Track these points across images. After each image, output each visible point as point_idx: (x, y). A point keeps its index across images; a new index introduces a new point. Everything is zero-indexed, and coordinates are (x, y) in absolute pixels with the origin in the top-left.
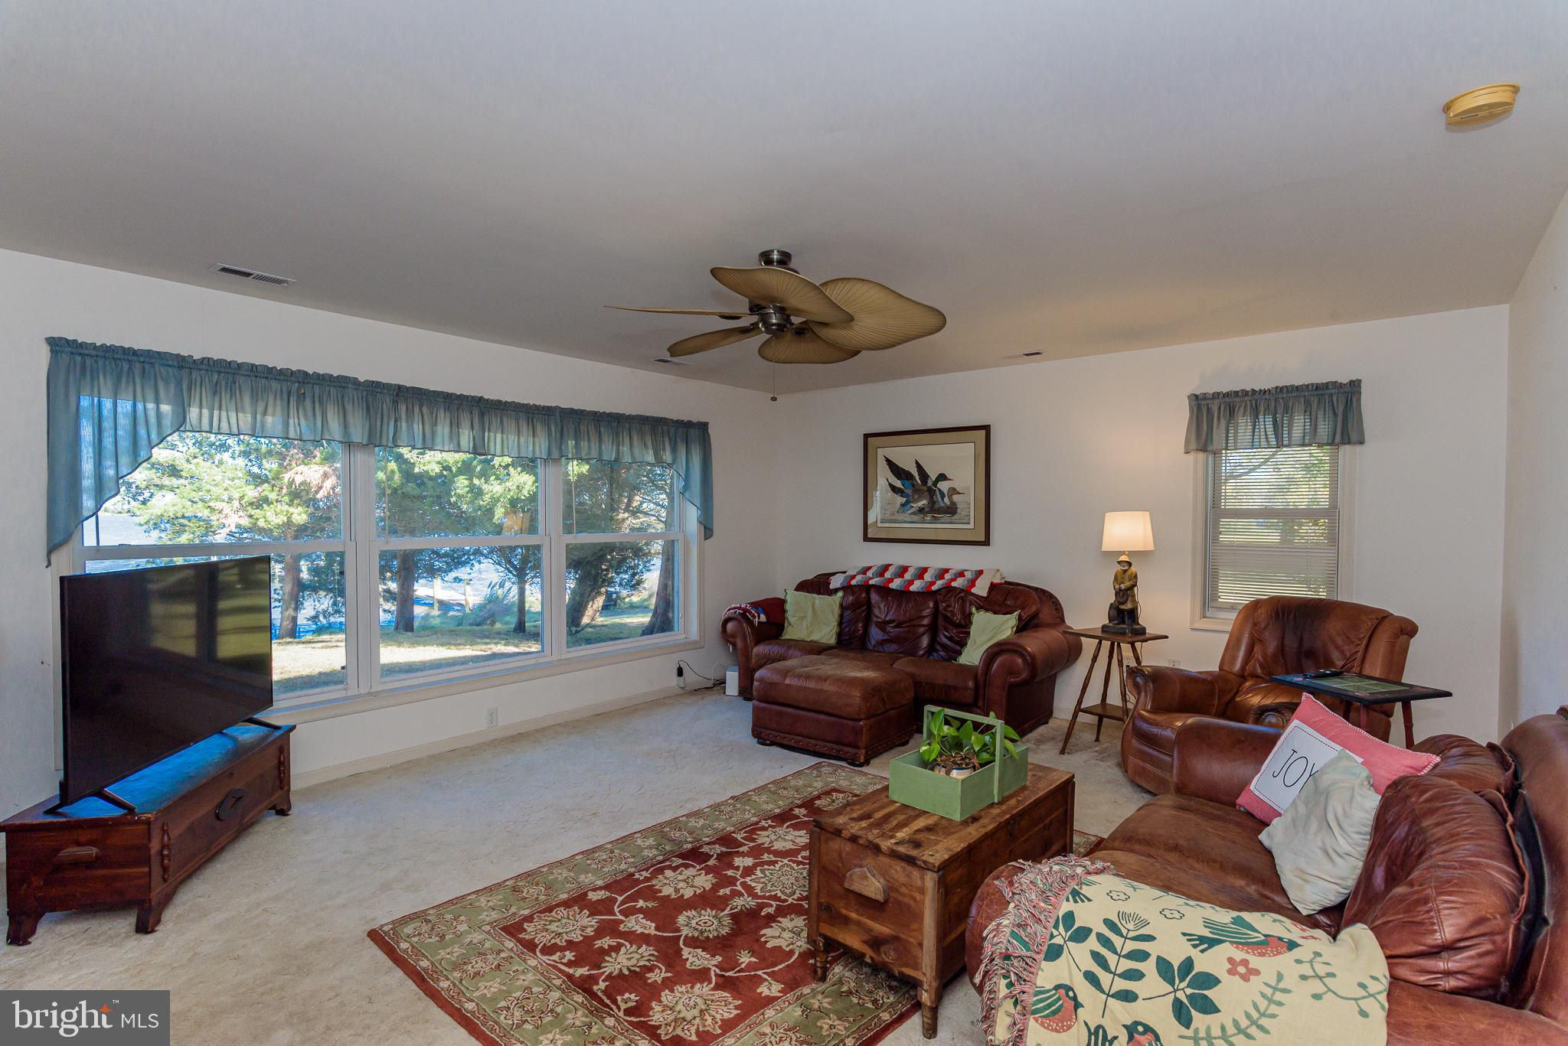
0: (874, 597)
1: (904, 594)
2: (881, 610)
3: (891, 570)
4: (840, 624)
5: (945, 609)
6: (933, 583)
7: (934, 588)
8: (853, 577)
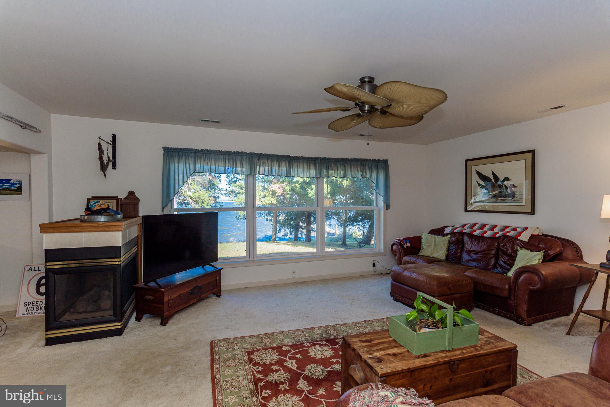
0: (466, 239)
1: (481, 238)
2: (469, 245)
3: (477, 226)
4: (448, 250)
5: (503, 247)
6: (497, 233)
7: (497, 236)
8: (456, 228)
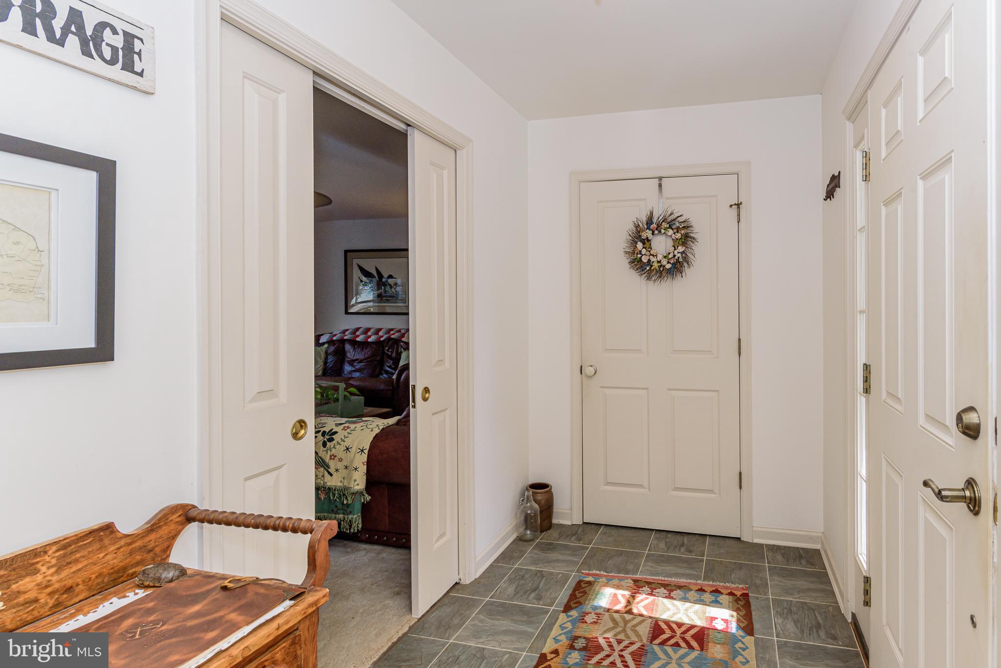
0: (348, 347)
1: (364, 344)
2: (351, 352)
3: (361, 330)
4: (325, 363)
5: (388, 350)
6: (382, 337)
7: (382, 339)
8: (335, 335)
